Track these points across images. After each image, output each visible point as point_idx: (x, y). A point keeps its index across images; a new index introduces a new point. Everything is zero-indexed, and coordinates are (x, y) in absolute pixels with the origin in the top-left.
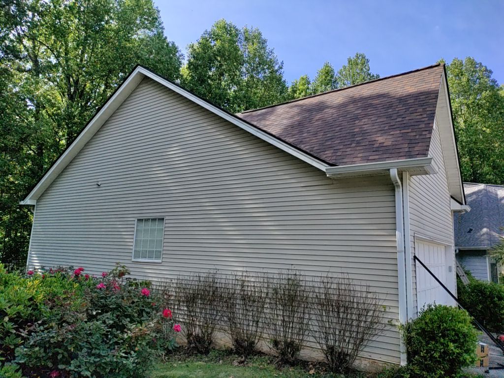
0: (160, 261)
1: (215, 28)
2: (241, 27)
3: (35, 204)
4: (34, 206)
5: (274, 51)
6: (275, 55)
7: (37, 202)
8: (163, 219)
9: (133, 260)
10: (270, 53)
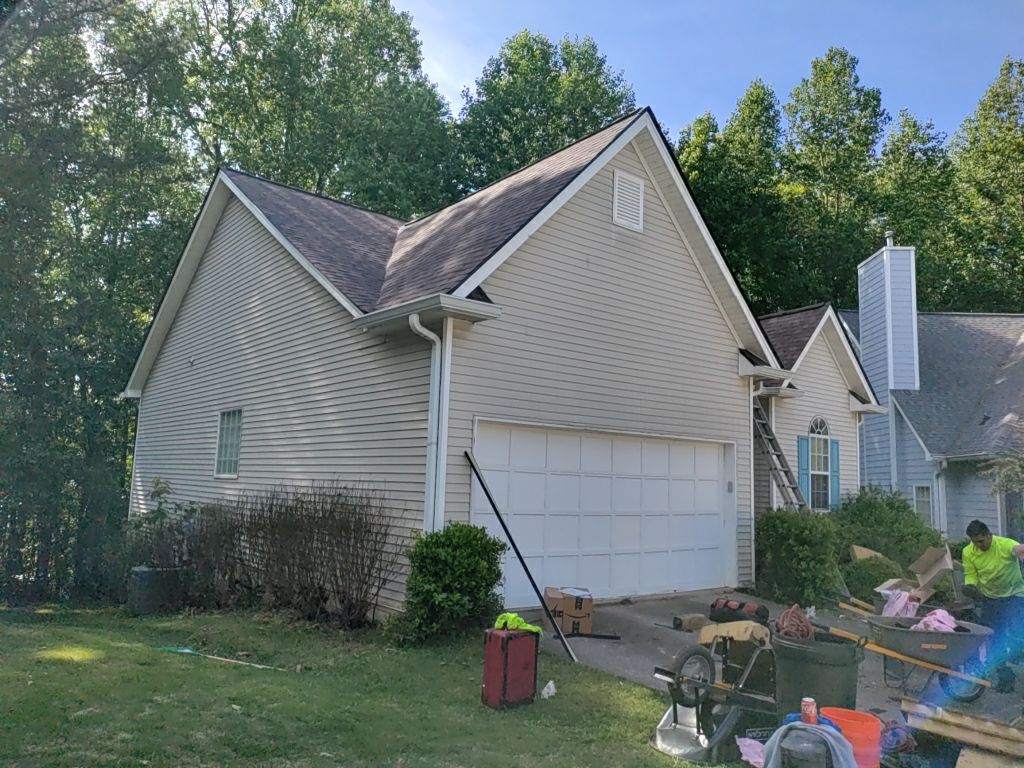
0: (235, 476)
1: (506, 51)
2: (556, 39)
3: (139, 396)
4: (138, 399)
5: (624, 77)
6: (629, 84)
7: (143, 392)
8: (240, 411)
9: (216, 476)
10: (617, 82)
